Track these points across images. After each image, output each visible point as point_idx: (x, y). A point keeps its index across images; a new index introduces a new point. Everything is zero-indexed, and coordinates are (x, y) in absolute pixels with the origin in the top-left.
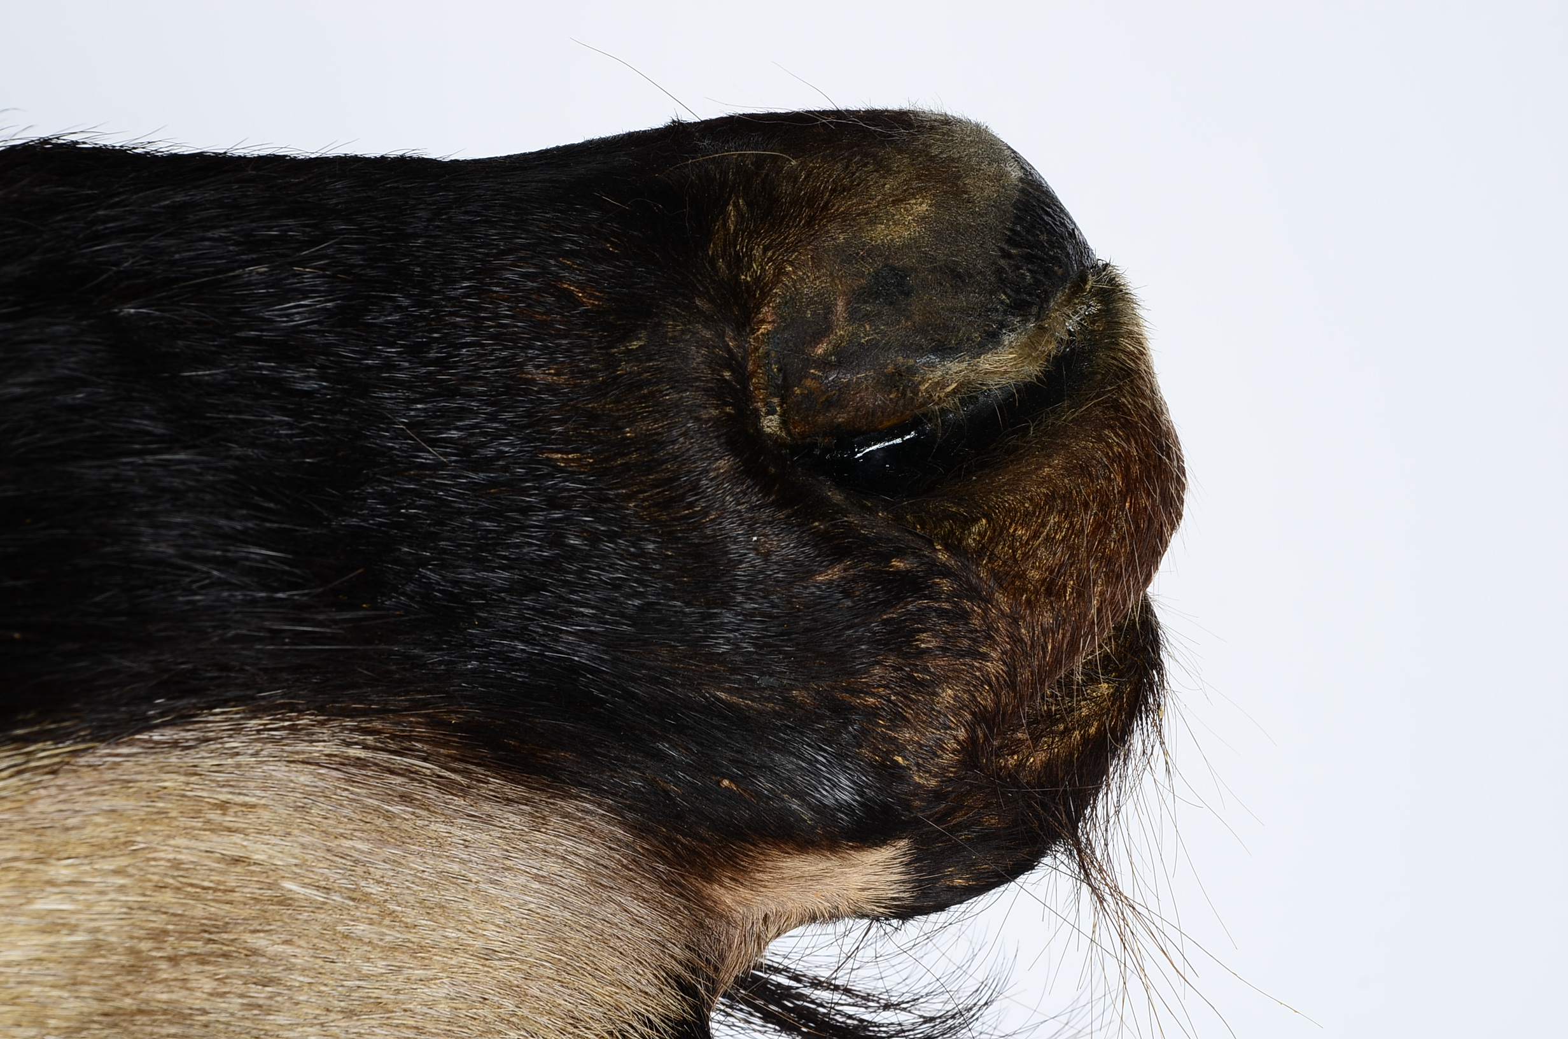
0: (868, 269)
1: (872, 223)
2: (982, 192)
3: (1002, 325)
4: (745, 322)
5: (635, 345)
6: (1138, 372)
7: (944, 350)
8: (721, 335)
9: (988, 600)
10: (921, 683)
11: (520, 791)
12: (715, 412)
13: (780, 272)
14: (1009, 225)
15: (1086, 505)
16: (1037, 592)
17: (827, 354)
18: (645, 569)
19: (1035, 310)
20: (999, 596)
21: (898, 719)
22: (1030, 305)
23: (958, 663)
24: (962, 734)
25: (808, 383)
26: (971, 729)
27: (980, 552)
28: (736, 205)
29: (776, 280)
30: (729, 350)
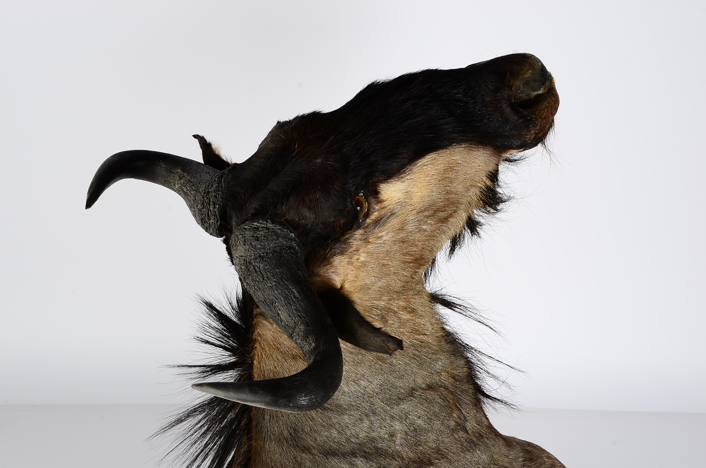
0: (525, 81)
1: (525, 74)
2: (537, 68)
3: (541, 87)
4: (511, 90)
5: (499, 94)
6: (554, 88)
7: (534, 91)
8: (508, 92)
9: (538, 120)
10: (530, 131)
11: (482, 147)
12: (508, 103)
13: (515, 83)
14: (540, 72)
15: (550, 107)
16: (544, 119)
17: (520, 92)
18: (499, 122)
19: (544, 84)
20: (539, 120)
21: (527, 135)
22: (544, 83)
23: (534, 128)
24: (534, 136)
25: (518, 96)
26: (535, 135)
27: (538, 115)
28: (508, 74)
29: (514, 84)
30: (509, 94)
